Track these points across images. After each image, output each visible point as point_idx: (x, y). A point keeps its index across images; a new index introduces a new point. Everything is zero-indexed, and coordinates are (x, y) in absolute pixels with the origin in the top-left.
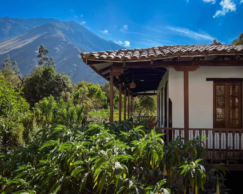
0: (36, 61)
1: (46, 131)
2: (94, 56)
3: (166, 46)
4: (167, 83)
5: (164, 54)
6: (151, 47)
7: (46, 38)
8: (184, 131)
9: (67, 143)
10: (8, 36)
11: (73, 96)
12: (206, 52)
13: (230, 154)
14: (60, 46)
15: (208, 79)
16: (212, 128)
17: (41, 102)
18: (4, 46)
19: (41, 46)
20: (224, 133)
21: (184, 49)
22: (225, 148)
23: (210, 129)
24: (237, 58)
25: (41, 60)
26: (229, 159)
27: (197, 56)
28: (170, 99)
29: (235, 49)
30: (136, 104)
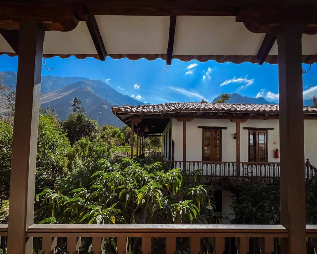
0: (71, 109)
1: (90, 163)
2: (121, 109)
3: (171, 103)
4: (171, 129)
5: (170, 110)
6: (160, 104)
7: (79, 92)
8: (183, 163)
9: (110, 173)
10: (50, 90)
11: (100, 136)
12: (198, 109)
13: (213, 179)
14: (89, 98)
15: (199, 127)
16: (202, 161)
17: (79, 141)
18: (47, 97)
19: (76, 98)
20: (210, 164)
21: (183, 106)
22: (210, 175)
23: (200, 162)
24: (219, 114)
25: (75, 108)
26: (212, 182)
27: (192, 112)
28: (173, 141)
29: (217, 108)
30: (147, 143)
